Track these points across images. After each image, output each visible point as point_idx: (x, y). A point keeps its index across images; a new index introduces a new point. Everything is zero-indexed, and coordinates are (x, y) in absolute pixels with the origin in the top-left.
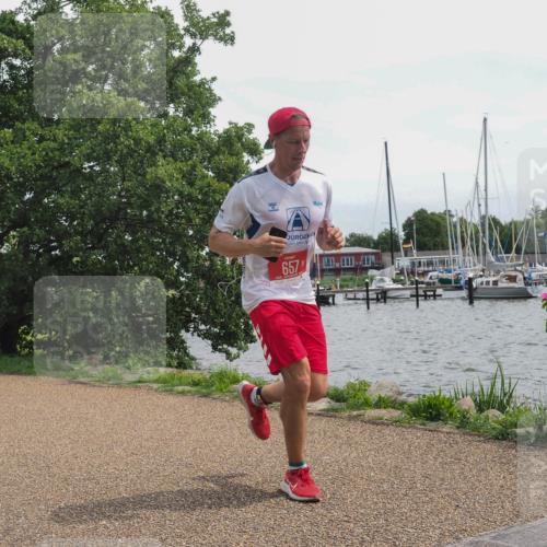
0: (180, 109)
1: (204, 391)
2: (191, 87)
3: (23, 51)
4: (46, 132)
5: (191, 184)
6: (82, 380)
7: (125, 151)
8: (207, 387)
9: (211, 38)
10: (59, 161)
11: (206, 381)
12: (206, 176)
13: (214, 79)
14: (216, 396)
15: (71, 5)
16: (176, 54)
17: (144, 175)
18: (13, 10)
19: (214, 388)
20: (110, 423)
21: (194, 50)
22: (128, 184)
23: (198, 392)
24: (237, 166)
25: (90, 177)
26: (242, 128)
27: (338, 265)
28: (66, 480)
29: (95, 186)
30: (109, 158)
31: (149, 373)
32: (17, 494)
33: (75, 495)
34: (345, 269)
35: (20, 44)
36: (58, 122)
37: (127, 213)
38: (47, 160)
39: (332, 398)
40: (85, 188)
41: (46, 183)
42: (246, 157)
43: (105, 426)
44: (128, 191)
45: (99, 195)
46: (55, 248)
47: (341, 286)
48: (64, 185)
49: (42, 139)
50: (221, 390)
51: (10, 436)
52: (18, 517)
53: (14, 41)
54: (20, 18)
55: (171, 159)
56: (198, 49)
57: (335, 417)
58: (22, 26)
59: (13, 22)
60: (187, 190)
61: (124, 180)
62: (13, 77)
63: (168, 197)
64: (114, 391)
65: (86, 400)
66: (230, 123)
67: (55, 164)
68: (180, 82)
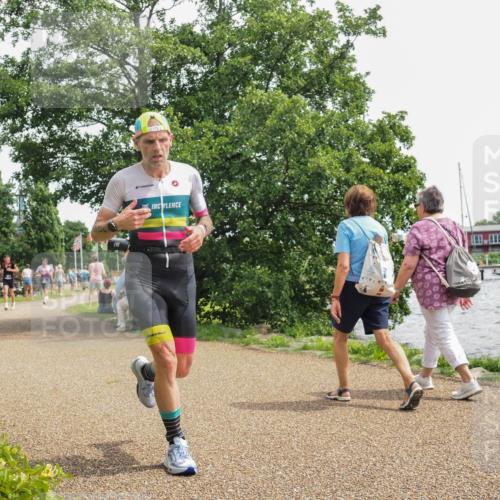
0: (337, 102)
1: (363, 358)
2: (347, 82)
3: (200, 57)
4: (220, 129)
5: (348, 170)
6: (254, 346)
7: (289, 143)
8: (366, 355)
9: (363, 34)
10: (231, 153)
11: (365, 350)
12: (362, 163)
13: (368, 74)
14: (375, 363)
15: (240, 14)
16: (332, 51)
17: (305, 164)
18: (191, 22)
19: (372, 356)
20: (280, 384)
21: (348, 45)
22: (292, 172)
23: (357, 360)
24: (390, 152)
25: (258, 167)
26: (394, 117)
27: (486, 242)
28: (245, 434)
29: (263, 174)
30: (275, 150)
31: (312, 341)
32: (205, 444)
33: (254, 448)
34: (493, 246)
35: (198, 52)
36: (229, 119)
37: (290, 198)
38: (222, 153)
39: (486, 368)
40: (254, 176)
41: (221, 173)
42: (398, 144)
43: (276, 387)
44: (291, 178)
45: (267, 182)
46: (228, 230)
47: (490, 262)
48: (236, 174)
49: (216, 135)
50: (379, 358)
51: (195, 394)
52: (207, 465)
53: (192, 49)
54: (197, 29)
55: (329, 148)
56: (352, 45)
57: (490, 386)
58: (198, 35)
59: (191, 33)
60: (344, 176)
61: (287, 168)
62: (192, 81)
63: (328, 183)
64: (282, 357)
65: (258, 364)
66: (383, 113)
67: (228, 156)
68: (337, 77)
